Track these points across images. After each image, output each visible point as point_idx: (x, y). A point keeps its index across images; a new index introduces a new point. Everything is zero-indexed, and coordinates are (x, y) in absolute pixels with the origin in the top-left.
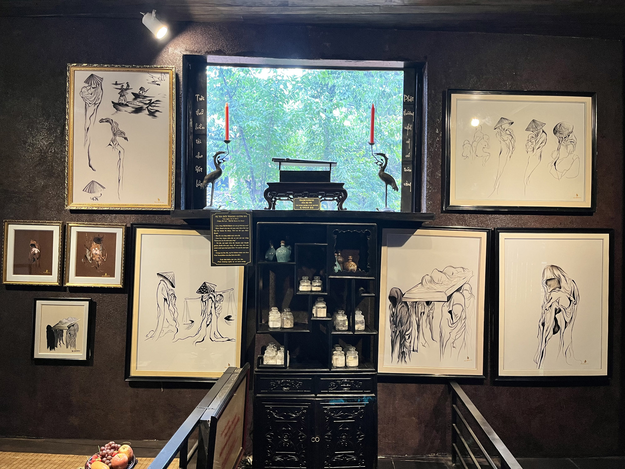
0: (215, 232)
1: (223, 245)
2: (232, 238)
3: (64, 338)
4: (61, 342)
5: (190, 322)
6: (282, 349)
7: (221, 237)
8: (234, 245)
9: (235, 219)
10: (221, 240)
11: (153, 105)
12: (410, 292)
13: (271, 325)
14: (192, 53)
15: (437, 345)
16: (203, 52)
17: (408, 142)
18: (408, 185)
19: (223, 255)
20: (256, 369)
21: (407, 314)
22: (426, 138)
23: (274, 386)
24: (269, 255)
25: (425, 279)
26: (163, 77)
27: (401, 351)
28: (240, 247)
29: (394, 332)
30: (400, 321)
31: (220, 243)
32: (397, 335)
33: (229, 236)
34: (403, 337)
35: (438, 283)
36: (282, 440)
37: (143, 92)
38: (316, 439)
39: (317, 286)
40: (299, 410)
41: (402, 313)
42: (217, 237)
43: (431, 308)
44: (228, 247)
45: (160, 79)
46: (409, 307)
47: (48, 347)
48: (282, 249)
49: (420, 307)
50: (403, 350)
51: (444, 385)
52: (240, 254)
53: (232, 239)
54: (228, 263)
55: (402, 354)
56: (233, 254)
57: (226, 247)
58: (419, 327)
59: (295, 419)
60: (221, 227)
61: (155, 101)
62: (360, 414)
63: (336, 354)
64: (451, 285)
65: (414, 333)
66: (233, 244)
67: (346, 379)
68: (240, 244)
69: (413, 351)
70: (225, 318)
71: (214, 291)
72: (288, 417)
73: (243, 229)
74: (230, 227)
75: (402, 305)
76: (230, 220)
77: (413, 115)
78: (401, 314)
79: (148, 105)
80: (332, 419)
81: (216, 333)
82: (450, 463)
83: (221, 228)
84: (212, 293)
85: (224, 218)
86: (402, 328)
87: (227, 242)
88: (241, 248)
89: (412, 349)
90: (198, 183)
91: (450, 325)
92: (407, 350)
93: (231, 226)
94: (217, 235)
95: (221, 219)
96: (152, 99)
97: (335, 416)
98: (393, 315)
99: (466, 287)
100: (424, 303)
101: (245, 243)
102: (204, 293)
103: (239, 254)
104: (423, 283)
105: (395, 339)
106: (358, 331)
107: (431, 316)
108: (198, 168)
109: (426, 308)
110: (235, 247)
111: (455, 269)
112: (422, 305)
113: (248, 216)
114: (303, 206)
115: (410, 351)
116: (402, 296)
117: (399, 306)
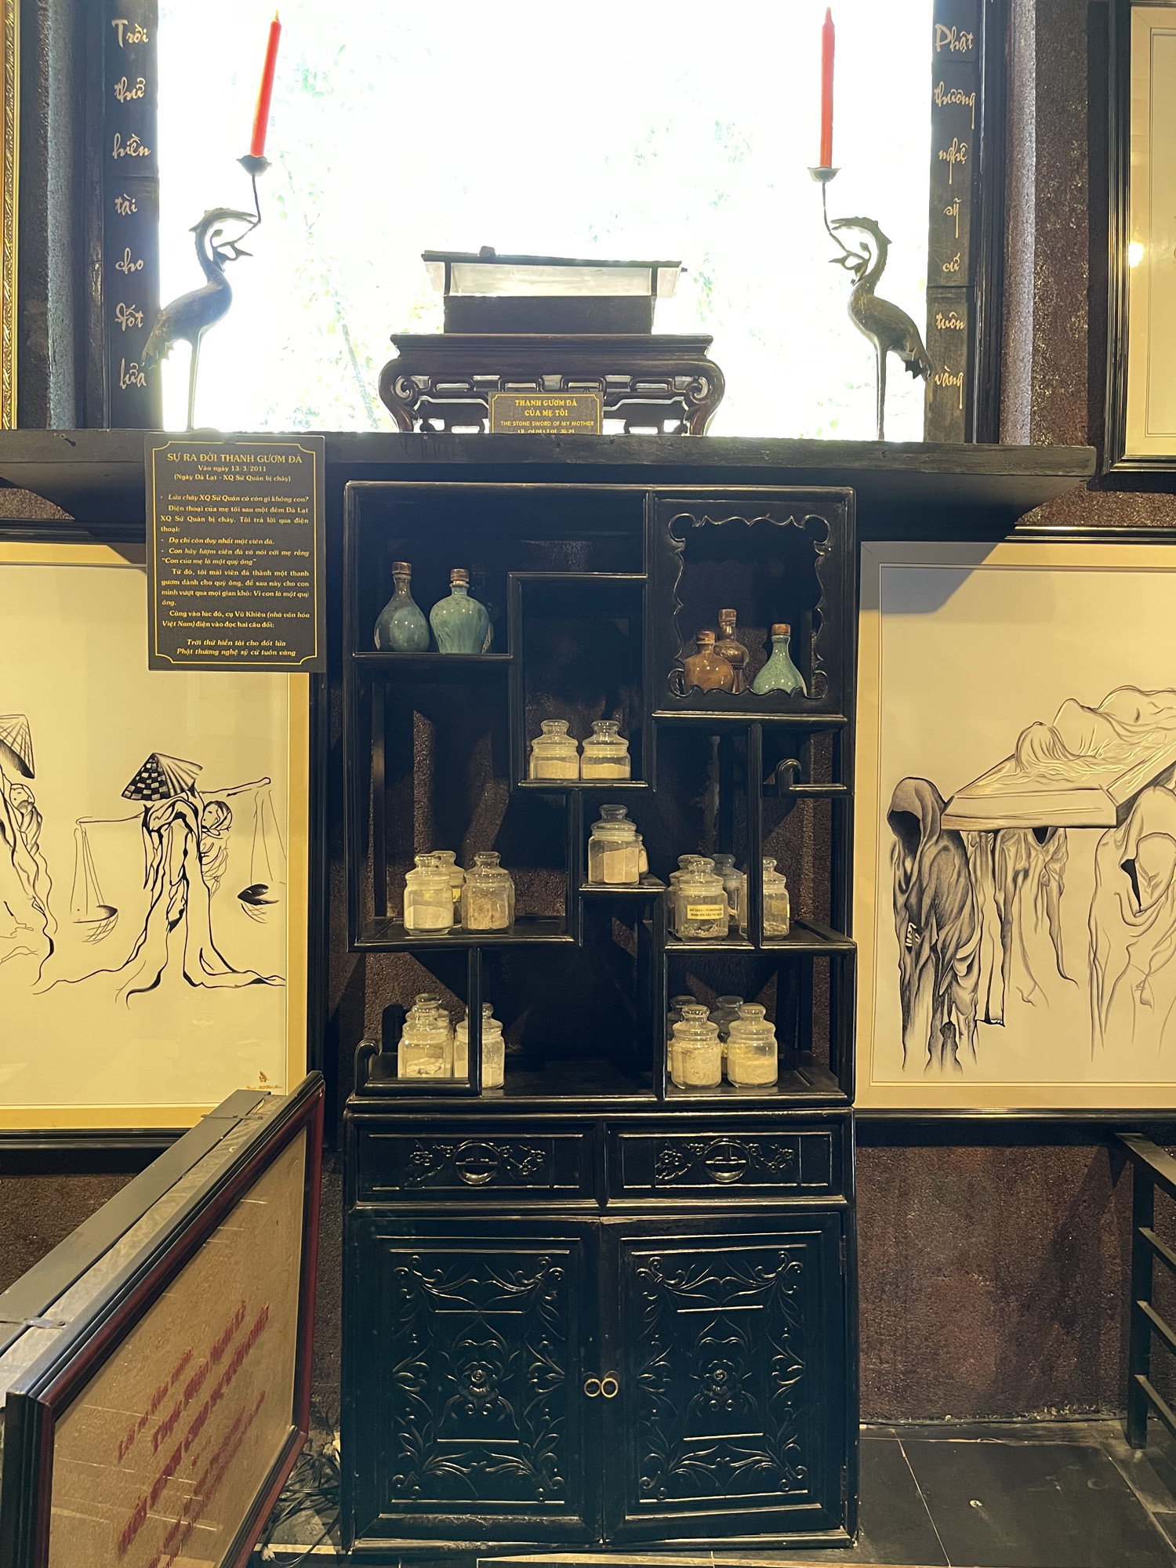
0: (168, 527)
1: (200, 578)
2: (238, 552)
5: (104, 913)
7: (189, 546)
8: (248, 583)
9: (254, 469)
10: (190, 557)
12: (972, 792)
13: (414, 917)
15: (1078, 996)
17: (954, 211)
18: (953, 380)
19: (199, 624)
20: (352, 1101)
21: (962, 880)
23: (429, 1170)
25: (1028, 739)
27: (938, 1023)
28: (274, 589)
29: (909, 949)
30: (934, 906)
31: (186, 572)
32: (922, 960)
33: (223, 541)
34: (944, 966)
35: (1079, 757)
36: (465, 1392)
39: (605, 759)
40: (530, 1265)
41: (943, 877)
42: (173, 546)
43: (1055, 852)
44: (221, 588)
46: (970, 850)
48: (457, 605)
49: (1013, 850)
50: (946, 1020)
51: (1095, 1149)
52: (272, 620)
53: (239, 557)
54: (221, 658)
55: (945, 1036)
56: (242, 620)
57: (214, 588)
58: (1007, 927)
59: (514, 1303)
60: (193, 504)
62: (786, 1279)
63: (684, 1032)
64: (1132, 760)
65: (990, 952)
67: (723, 1137)
68: (273, 578)
69: (987, 1020)
70: (241, 896)
71: (192, 789)
72: (486, 1295)
73: (285, 516)
74: (230, 504)
75: (942, 844)
76: (231, 473)
77: (972, 103)
78: (938, 878)
80: (669, 1300)
81: (210, 955)
82: (1122, 1448)
83: (190, 508)
84: (184, 795)
85: (201, 464)
86: (943, 934)
87: (215, 567)
88: (278, 594)
89: (981, 1016)
90: (127, 372)
91: (1130, 918)
92: (962, 1018)
93: (233, 499)
94: (175, 535)
95: (190, 469)
97: (683, 1291)
98: (907, 885)
100: (1025, 835)
101: (293, 573)
102: (157, 796)
103: (266, 620)
104: (1024, 758)
105: (916, 976)
106: (771, 939)
107: (1054, 885)
108: (127, 312)
109: (1033, 853)
110: (251, 589)
111: (1148, 699)
112: (1019, 842)
113: (306, 458)
114: (531, 428)
115: (975, 1021)
116: (943, 811)
117: (929, 849)
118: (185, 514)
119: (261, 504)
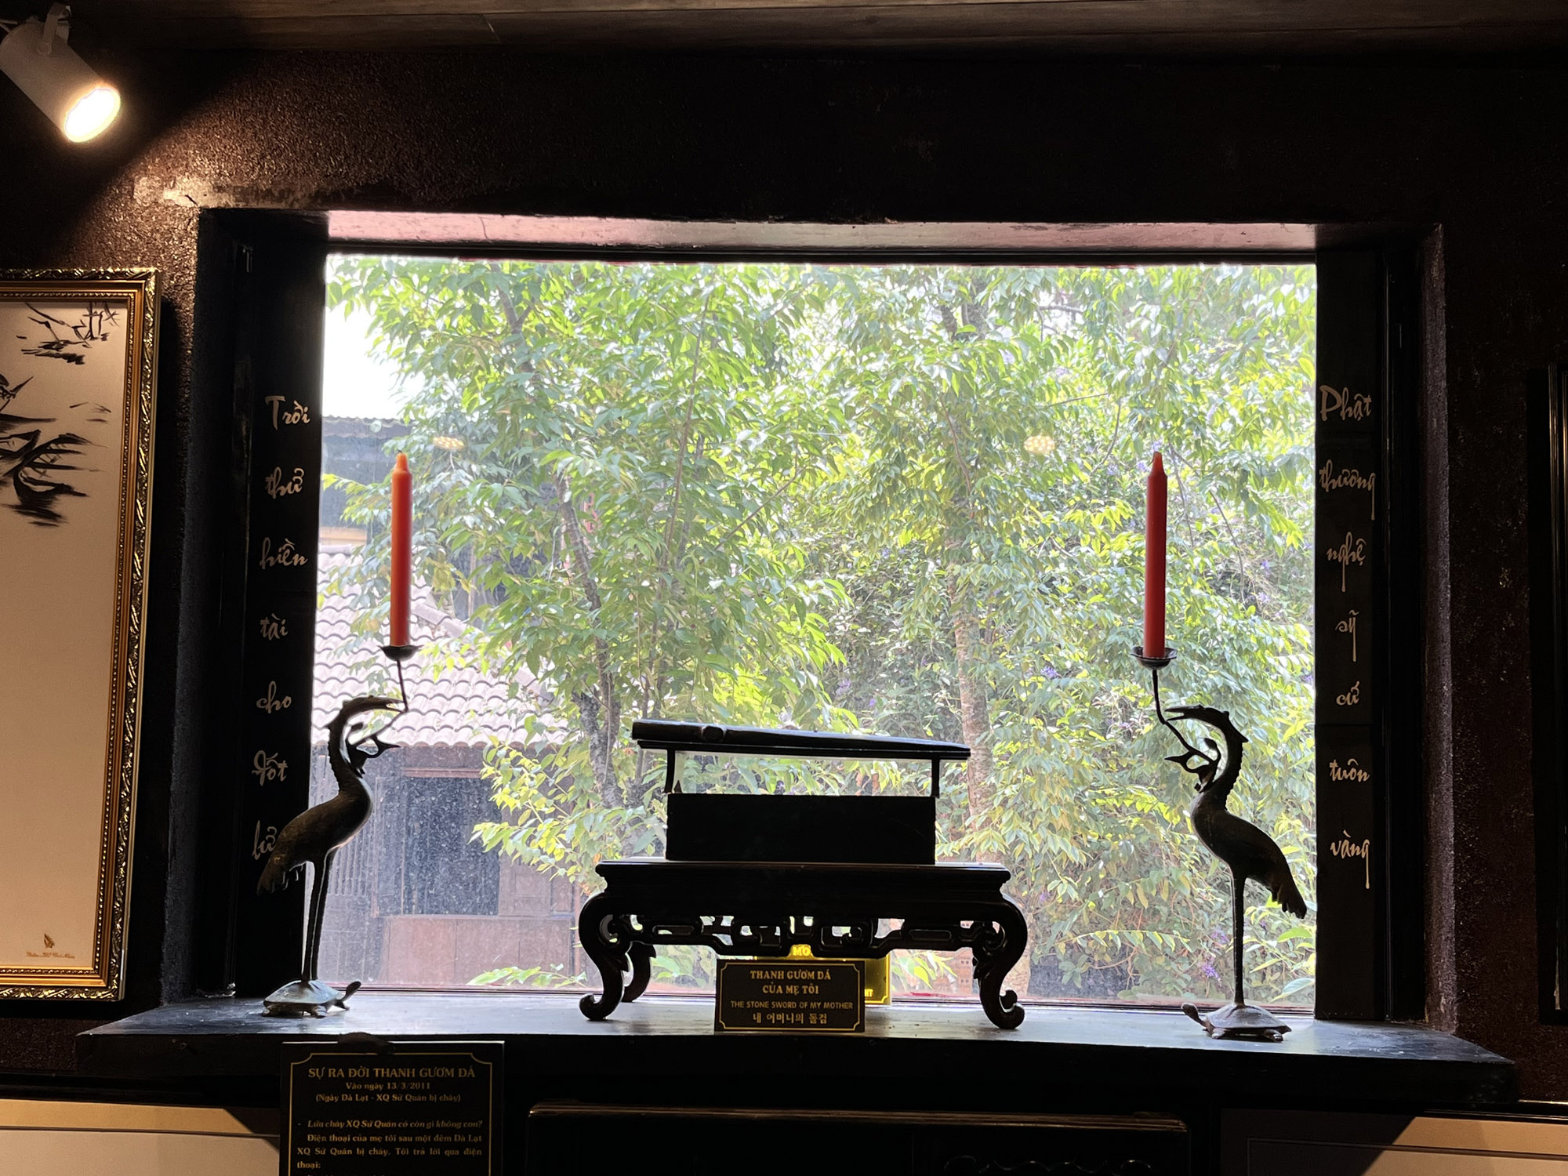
0: (305, 1159)
9: (414, 1085)
11: (45, 458)
14: (247, 200)
17: (1349, 626)
18: (1355, 850)
26: (96, 319)
61: (55, 441)
73: (452, 1145)
74: (382, 1132)
76: (385, 1091)
77: (1371, 487)
83: (334, 1138)
85: (351, 1081)
93: (388, 1125)
95: (337, 1087)
96: (37, 433)
108: (267, 761)
113: (482, 1071)
114: (770, 1010)
118: (328, 1145)
119: (422, 1132)
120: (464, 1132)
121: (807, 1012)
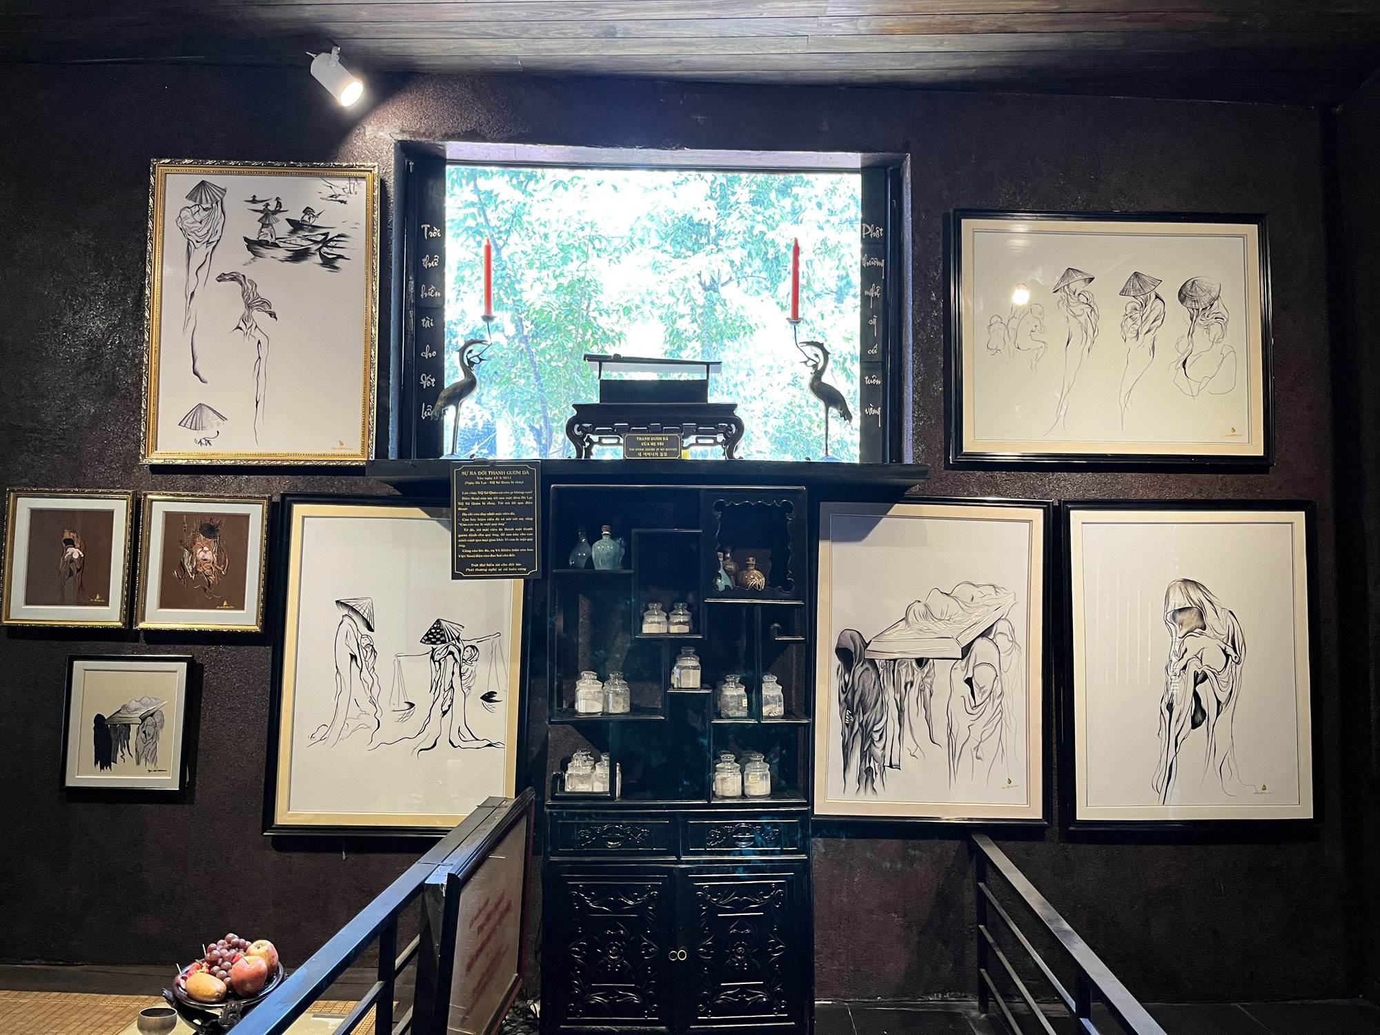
0: (461, 506)
1: (478, 533)
2: (497, 519)
3: (132, 742)
4: (126, 751)
5: (407, 706)
6: (605, 758)
7: (472, 517)
8: (502, 535)
9: (505, 478)
10: (473, 522)
11: (332, 244)
12: (882, 638)
13: (582, 707)
14: (415, 137)
16: (438, 135)
17: (874, 322)
18: (875, 412)
19: (477, 556)
20: (549, 802)
22: (910, 311)
23: (588, 840)
24: (577, 557)
25: (912, 611)
26: (352, 185)
27: (863, 767)
28: (515, 537)
29: (847, 725)
30: (860, 701)
31: (471, 530)
32: (854, 732)
33: (490, 514)
34: (867, 736)
35: (941, 620)
36: (606, 958)
37: (309, 218)
38: (680, 954)
39: (680, 623)
40: (642, 890)
41: (866, 685)
42: (464, 517)
43: (928, 673)
44: (489, 538)
45: (347, 190)
46: (881, 670)
47: (96, 763)
48: (605, 544)
49: (904, 671)
50: (868, 766)
51: (959, 842)
52: (514, 553)
53: (498, 522)
54: (488, 572)
55: (867, 775)
56: (499, 553)
57: (485, 538)
58: (902, 714)
59: (633, 910)
60: (475, 496)
61: (336, 237)
62: (776, 899)
63: (722, 768)
64: (970, 623)
65: (892, 728)
66: (500, 533)
67: (743, 823)
68: (515, 532)
69: (891, 766)
70: (482, 698)
71: (458, 639)
72: (617, 906)
73: (521, 500)
74: (493, 496)
75: (865, 666)
76: (493, 480)
77: (882, 265)
78: (863, 684)
79: (320, 245)
80: (714, 909)
81: (464, 730)
82: (974, 1013)
83: (473, 498)
84: (453, 642)
85: (479, 476)
86: (866, 716)
87: (486, 527)
88: (517, 540)
89: (887, 763)
90: (425, 410)
91: (970, 710)
92: (877, 764)
93: (495, 493)
94: (466, 512)
95: (474, 478)
96: (328, 233)
97: (721, 905)
98: (846, 689)
99: (1002, 626)
100: (911, 663)
101: (525, 529)
102: (439, 642)
103: (512, 553)
104: (910, 620)
105: (851, 740)
106: (769, 717)
107: (927, 691)
108: (426, 378)
109: (916, 673)
110: (503, 537)
111: (978, 589)
112: (907, 666)
113: (532, 472)
114: (645, 452)
115: (884, 767)
116: (865, 648)
117: (859, 670)
118: (470, 501)
119: (508, 495)
120: (524, 495)
121: (659, 452)
